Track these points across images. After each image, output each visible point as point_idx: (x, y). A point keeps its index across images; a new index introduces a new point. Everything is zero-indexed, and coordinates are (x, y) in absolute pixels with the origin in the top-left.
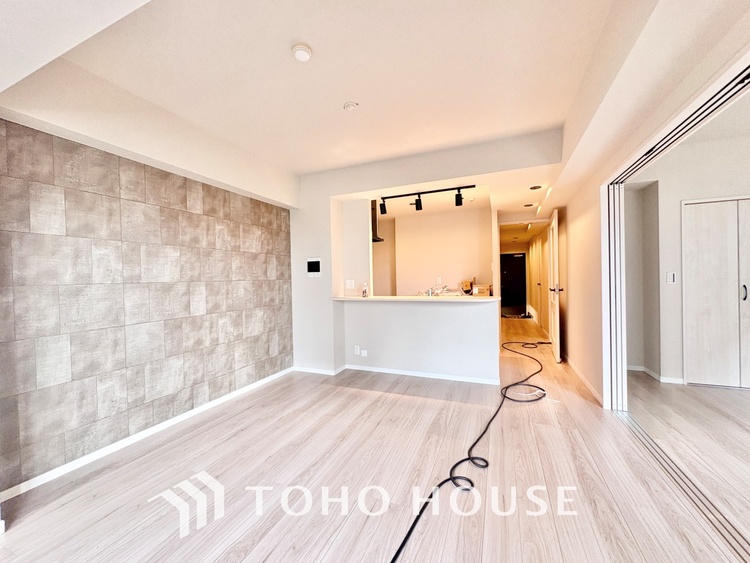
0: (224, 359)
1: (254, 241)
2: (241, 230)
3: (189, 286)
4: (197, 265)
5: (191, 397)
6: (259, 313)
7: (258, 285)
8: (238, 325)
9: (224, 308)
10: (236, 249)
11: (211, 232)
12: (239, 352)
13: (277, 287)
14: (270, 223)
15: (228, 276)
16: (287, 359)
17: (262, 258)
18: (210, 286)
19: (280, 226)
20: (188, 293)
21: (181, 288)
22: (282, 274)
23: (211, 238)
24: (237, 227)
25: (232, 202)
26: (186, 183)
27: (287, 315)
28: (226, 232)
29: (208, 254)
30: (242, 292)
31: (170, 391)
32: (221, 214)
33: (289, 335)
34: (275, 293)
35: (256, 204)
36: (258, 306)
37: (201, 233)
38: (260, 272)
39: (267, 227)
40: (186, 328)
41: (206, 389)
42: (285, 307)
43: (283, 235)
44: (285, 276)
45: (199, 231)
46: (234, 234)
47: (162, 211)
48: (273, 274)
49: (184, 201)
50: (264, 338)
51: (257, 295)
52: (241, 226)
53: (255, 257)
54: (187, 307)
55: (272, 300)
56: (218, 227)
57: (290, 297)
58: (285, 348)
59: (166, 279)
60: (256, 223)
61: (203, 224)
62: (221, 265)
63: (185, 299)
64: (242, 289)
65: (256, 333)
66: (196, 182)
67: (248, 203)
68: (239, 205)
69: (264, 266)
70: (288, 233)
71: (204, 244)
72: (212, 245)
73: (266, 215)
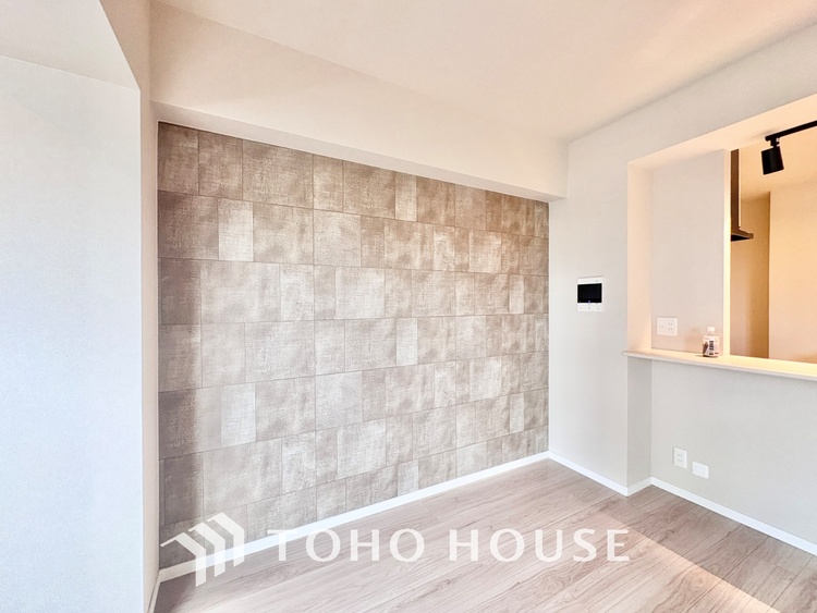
0: (440, 430)
1: (490, 256)
2: (471, 241)
3: (395, 324)
4: (407, 294)
5: (395, 480)
6: (495, 365)
7: (495, 322)
8: (463, 381)
9: (443, 355)
10: (463, 268)
11: (427, 246)
12: (462, 421)
13: (524, 325)
14: (516, 226)
15: (449, 309)
16: (538, 438)
17: (502, 280)
18: (423, 324)
19: (531, 230)
20: (393, 333)
21: (386, 326)
22: (533, 306)
23: (427, 255)
24: (465, 236)
25: (458, 199)
26: (396, 180)
27: (539, 370)
28: (448, 244)
29: (423, 278)
30: (469, 333)
31: (368, 468)
32: (442, 219)
33: (542, 401)
34: (521, 334)
35: (494, 199)
36: (495, 353)
37: (413, 247)
38: (498, 302)
39: (511, 233)
40: (391, 383)
41: (414, 471)
42: (537, 358)
43: (536, 243)
44: (538, 307)
45: (410, 245)
46: (460, 246)
47: (362, 221)
48: (518, 305)
49: (391, 205)
50: (502, 403)
51: (493, 337)
52: (471, 234)
53: (490, 279)
54: (393, 353)
55: (516, 345)
56: (438, 238)
57: (545, 341)
58: (534, 420)
59: (366, 314)
60: (494, 228)
61: (417, 236)
62: (439, 293)
63: (389, 342)
64: (470, 328)
65: (490, 395)
66: (408, 177)
67: (482, 199)
68: (468, 202)
69: (504, 293)
70: (546, 240)
71: (417, 263)
72: (428, 265)
73: (510, 214)
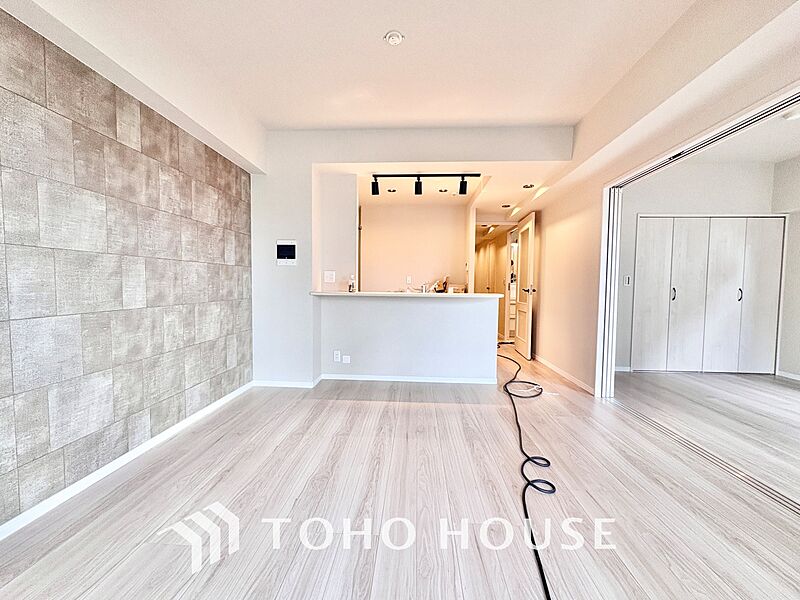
0: (170, 375)
1: (209, 207)
2: (193, 189)
3: (120, 261)
4: (133, 229)
5: (126, 435)
6: (215, 309)
7: (214, 270)
8: (189, 324)
9: (171, 299)
10: (186, 214)
11: (153, 182)
12: (190, 363)
13: (235, 275)
14: (228, 186)
15: (176, 253)
16: (246, 371)
17: (219, 232)
18: (151, 264)
19: (239, 193)
20: (118, 272)
21: (109, 263)
22: (241, 260)
23: (153, 192)
24: (188, 183)
25: (181, 144)
26: (115, 96)
27: (246, 314)
28: (173, 186)
29: (149, 216)
30: (194, 277)
32: (167, 158)
33: (248, 340)
34: (233, 283)
35: (212, 155)
36: (214, 299)
37: (137, 179)
38: (217, 253)
39: (224, 190)
40: (117, 328)
41: (146, 420)
42: (244, 304)
43: (243, 206)
44: (244, 262)
45: (135, 176)
46: (184, 188)
47: (75, 130)
48: (231, 258)
50: (221, 343)
51: (213, 284)
52: (193, 183)
54: (118, 294)
55: (230, 293)
56: (164, 177)
57: (250, 290)
58: (243, 356)
59: (84, 246)
60: (212, 182)
61: (142, 168)
62: (167, 235)
63: (113, 281)
64: (195, 273)
65: (211, 337)
66: (130, 98)
67: (202, 150)
68: (191, 150)
69: (221, 245)
70: (249, 205)
71: (143, 199)
72: (154, 202)
73: (224, 174)
